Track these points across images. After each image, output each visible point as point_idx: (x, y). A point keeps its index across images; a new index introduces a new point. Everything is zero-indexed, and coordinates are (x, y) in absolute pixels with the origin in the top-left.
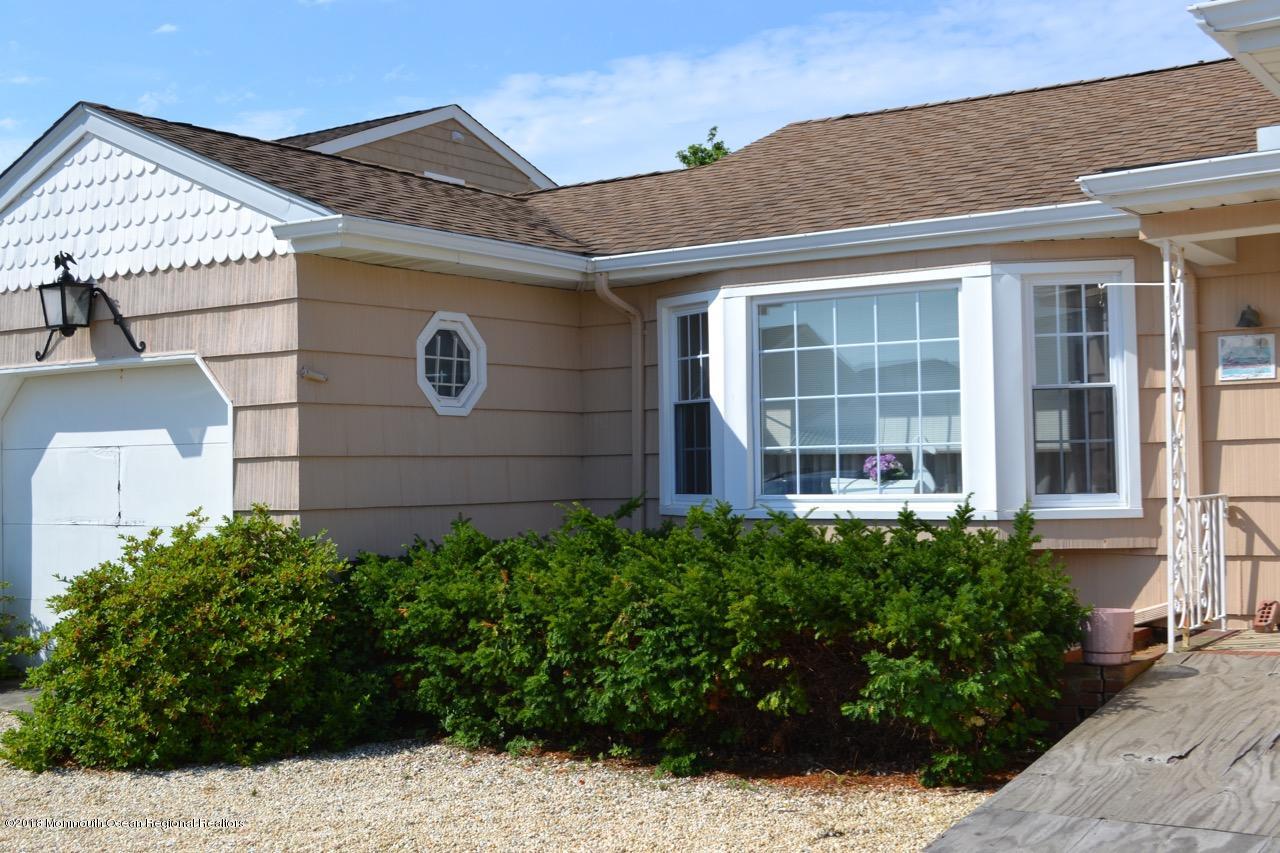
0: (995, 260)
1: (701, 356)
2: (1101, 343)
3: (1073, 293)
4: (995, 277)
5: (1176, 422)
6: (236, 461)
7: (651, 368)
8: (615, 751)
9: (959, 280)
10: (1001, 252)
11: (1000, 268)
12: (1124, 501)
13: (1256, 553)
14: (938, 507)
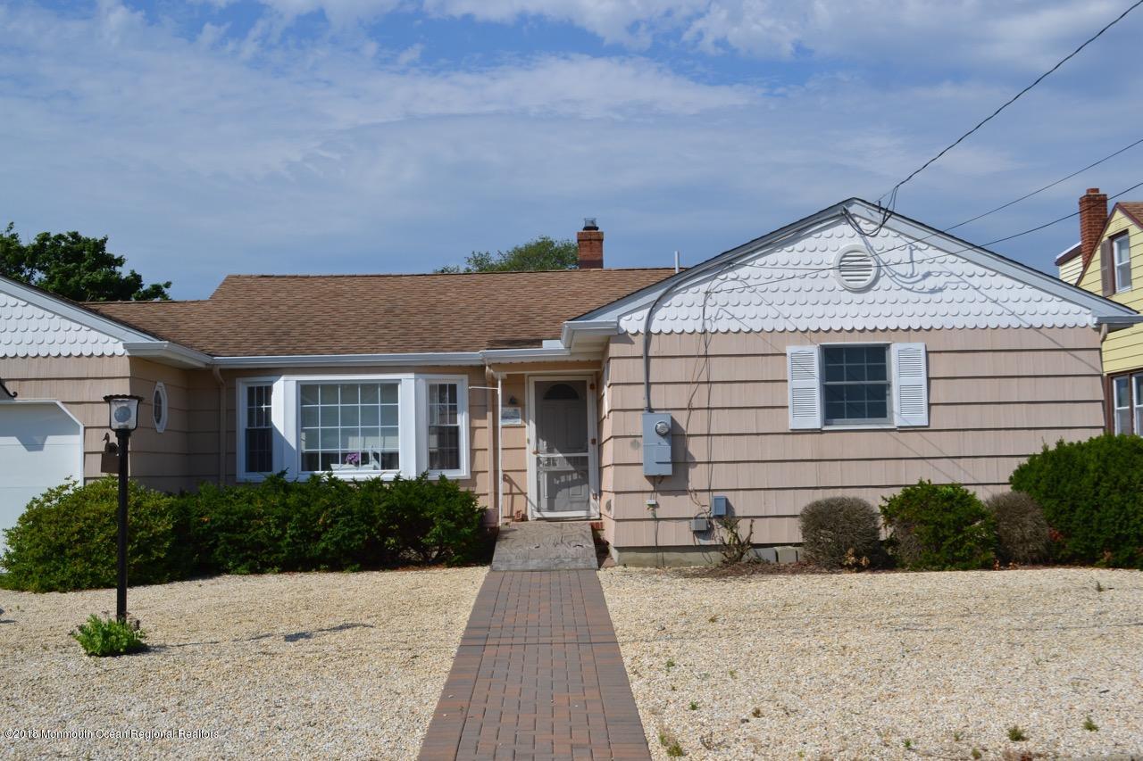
0: (416, 373)
1: (264, 406)
2: (455, 408)
3: (442, 387)
4: (416, 380)
5: (484, 439)
6: (85, 453)
7: (232, 411)
8: (322, 567)
9: (400, 380)
10: (418, 369)
11: (418, 376)
12: (463, 472)
13: (514, 492)
14: (389, 475)
